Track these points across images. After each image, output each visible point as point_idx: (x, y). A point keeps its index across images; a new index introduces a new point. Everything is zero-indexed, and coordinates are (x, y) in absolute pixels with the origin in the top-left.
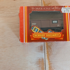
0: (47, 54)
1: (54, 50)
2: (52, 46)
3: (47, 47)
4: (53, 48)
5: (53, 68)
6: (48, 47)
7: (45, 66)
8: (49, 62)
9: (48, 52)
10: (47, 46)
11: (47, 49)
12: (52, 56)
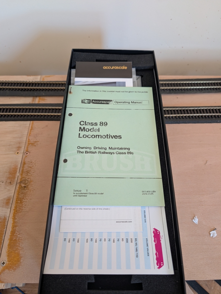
0: (13, 210)
1: (26, 205)
2: (25, 198)
3: (16, 201)
4: (26, 202)
5: (16, 234)
6: (18, 201)
7: (5, 230)
8: (14, 222)
9: (16, 207)
10: (17, 199)
11: (17, 203)
12: (20, 214)
